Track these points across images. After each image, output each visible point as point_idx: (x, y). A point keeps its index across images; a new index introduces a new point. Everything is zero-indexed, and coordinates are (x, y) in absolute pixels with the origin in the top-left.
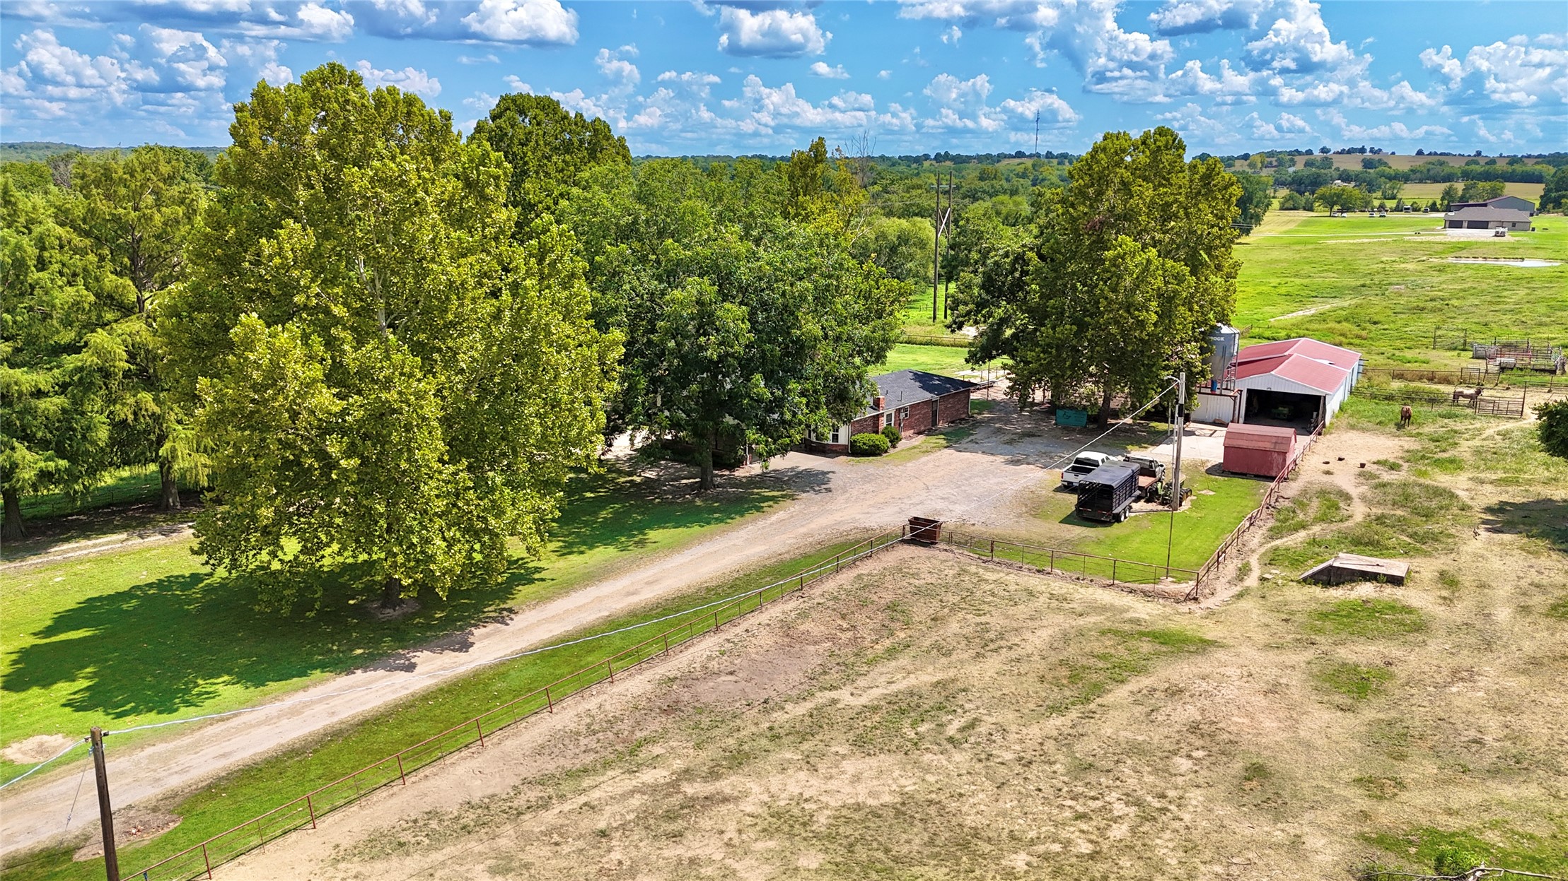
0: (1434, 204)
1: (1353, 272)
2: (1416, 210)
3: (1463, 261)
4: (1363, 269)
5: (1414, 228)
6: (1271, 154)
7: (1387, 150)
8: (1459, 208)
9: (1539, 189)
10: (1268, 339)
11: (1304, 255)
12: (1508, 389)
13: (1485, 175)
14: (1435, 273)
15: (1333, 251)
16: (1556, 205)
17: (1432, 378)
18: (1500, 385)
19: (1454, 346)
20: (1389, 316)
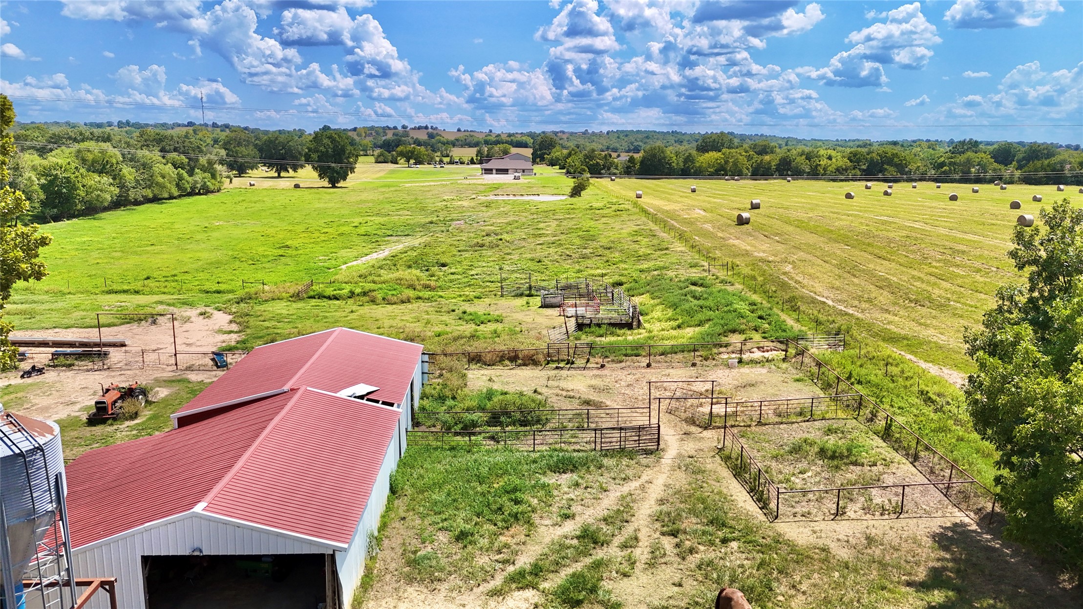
0: (472, 159)
1: (423, 209)
2: (462, 163)
3: (500, 198)
4: (431, 207)
5: (462, 175)
6: (372, 128)
7: (440, 128)
8: (488, 161)
9: (531, 151)
10: (329, 298)
11: (387, 195)
12: (603, 366)
13: (497, 143)
14: (484, 209)
15: (409, 192)
16: (542, 159)
17: (515, 358)
18: (592, 360)
19: (519, 292)
20: (454, 255)
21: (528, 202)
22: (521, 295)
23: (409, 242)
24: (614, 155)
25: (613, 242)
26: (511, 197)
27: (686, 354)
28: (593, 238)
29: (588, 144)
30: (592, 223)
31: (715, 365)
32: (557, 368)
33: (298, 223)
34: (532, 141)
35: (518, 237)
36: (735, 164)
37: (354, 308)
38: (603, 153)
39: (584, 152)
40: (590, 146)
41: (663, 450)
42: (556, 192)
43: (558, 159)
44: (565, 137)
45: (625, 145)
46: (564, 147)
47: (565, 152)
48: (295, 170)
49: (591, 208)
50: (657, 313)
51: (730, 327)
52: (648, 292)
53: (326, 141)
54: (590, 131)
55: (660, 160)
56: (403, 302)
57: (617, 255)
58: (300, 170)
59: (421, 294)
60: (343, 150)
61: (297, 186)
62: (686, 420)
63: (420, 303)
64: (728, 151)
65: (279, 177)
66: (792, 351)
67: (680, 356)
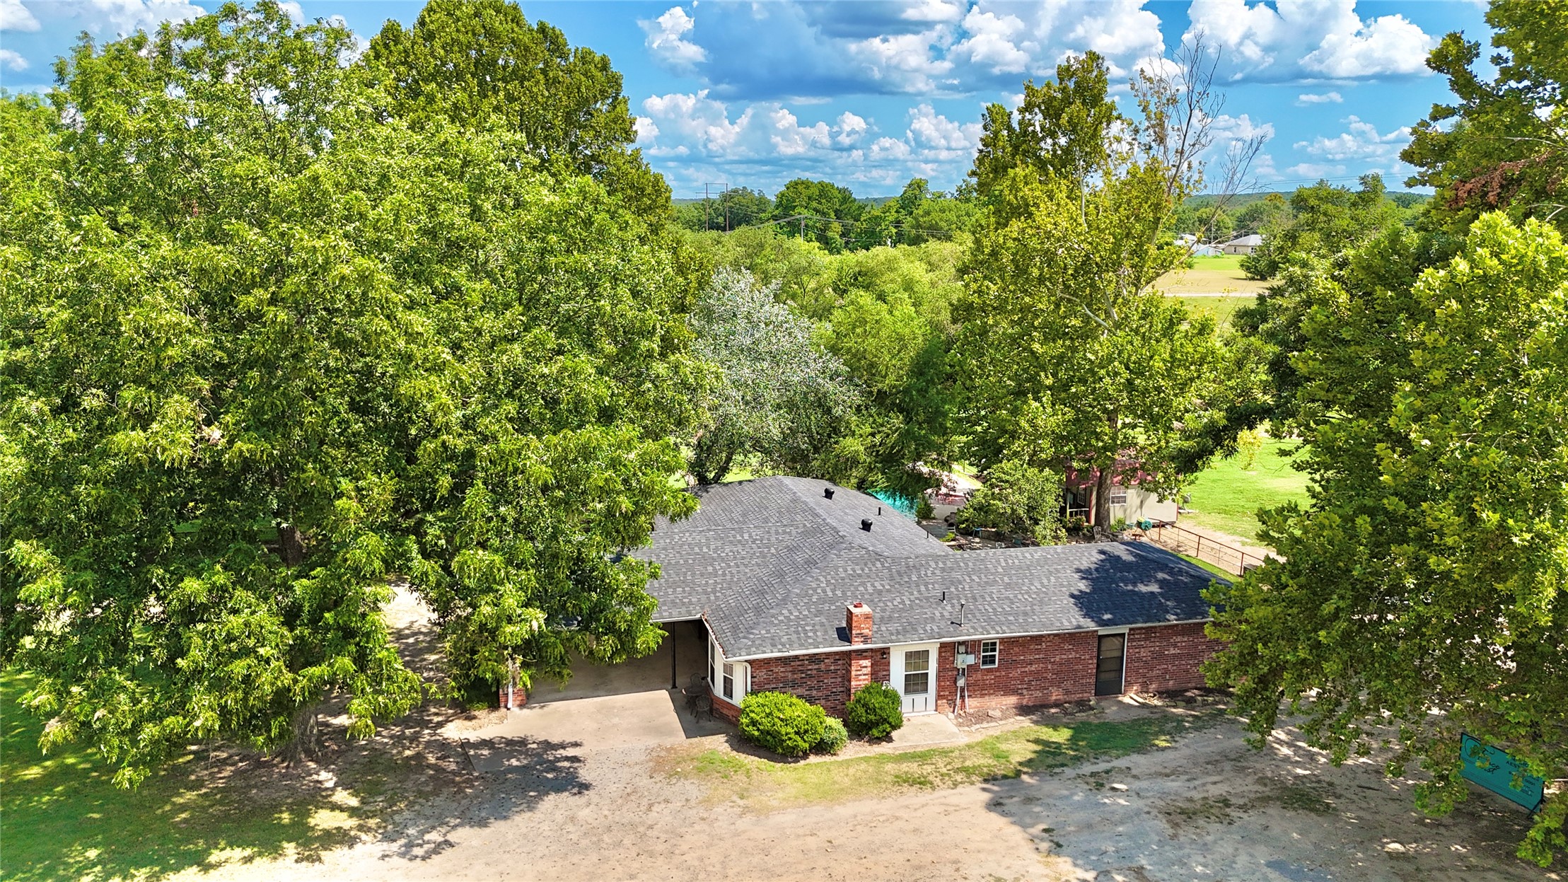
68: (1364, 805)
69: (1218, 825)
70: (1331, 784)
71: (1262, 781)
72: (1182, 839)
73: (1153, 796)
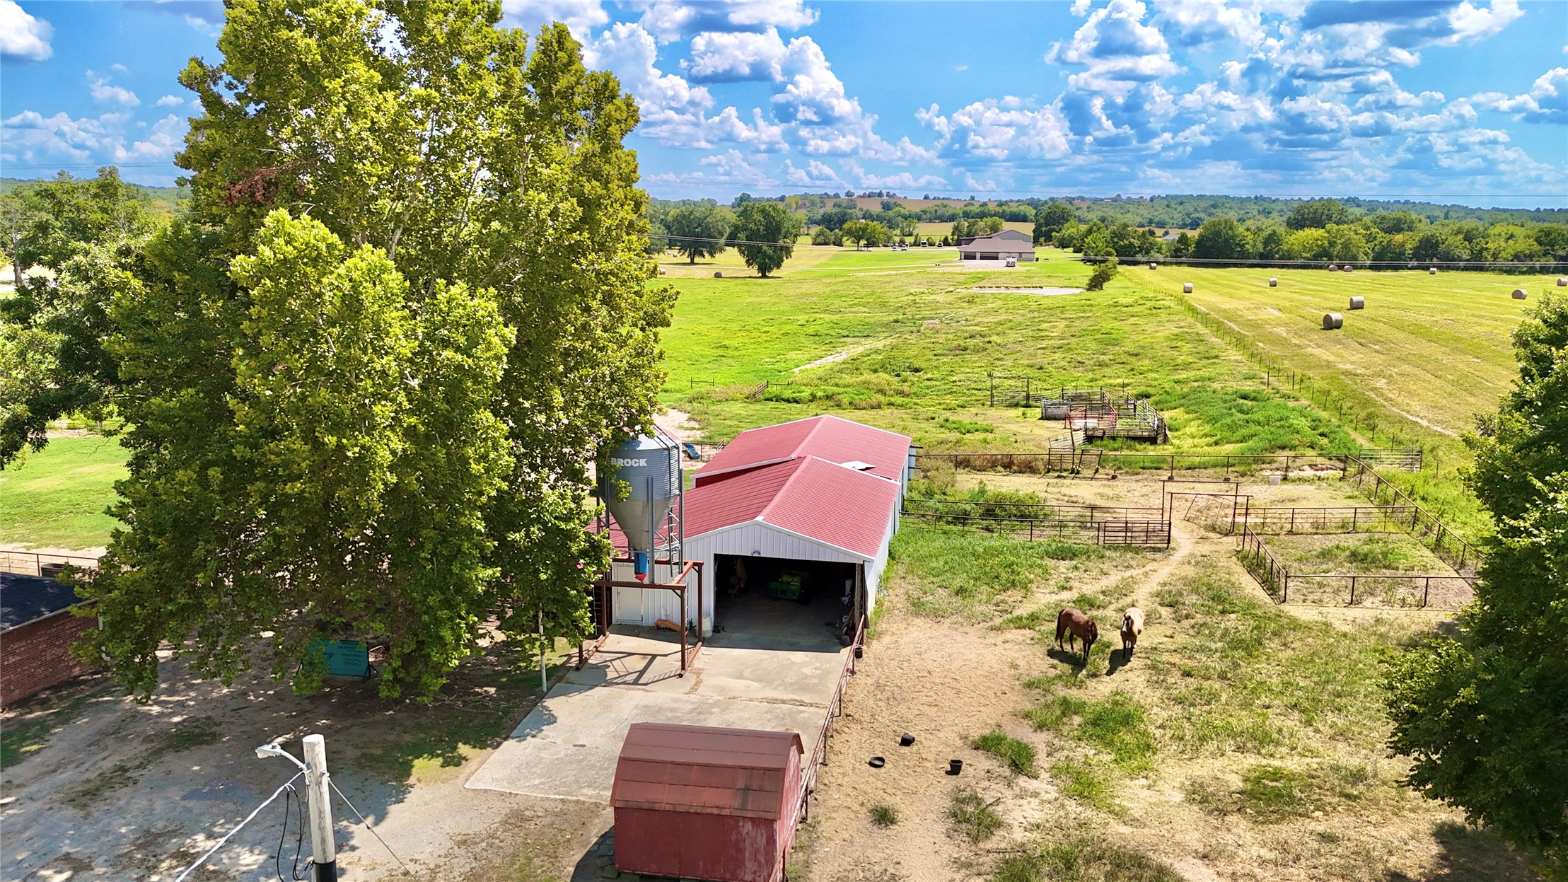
0: (946, 239)
1: (884, 305)
2: (931, 244)
3: (987, 291)
4: (893, 302)
5: (933, 261)
6: (805, 196)
7: (900, 194)
8: (969, 242)
9: (1032, 226)
10: (788, 401)
11: (835, 288)
12: (1114, 477)
13: (982, 215)
14: (965, 305)
15: (863, 284)
16: (1049, 238)
17: (1009, 465)
18: (1101, 471)
19: (1015, 401)
20: (930, 360)
21: (1026, 298)
22: (1017, 405)
23: (870, 344)
24: (1159, 232)
25: (1143, 347)
26: (1003, 290)
27: (1218, 470)
28: (1115, 343)
29: (1119, 216)
30: (1116, 324)
31: (1254, 482)
32: (1059, 477)
33: (731, 321)
34: (1034, 212)
35: (1012, 340)
36: (1346, 246)
37: (819, 411)
38: (1141, 230)
39: (1112, 228)
40: (1122, 219)
41: (1174, 549)
42: (1066, 283)
43: (1072, 238)
44: (1084, 205)
45: (1178, 218)
46: (1081, 221)
47: (1084, 228)
48: (712, 255)
49: (1116, 305)
50: (1192, 428)
51: (1279, 443)
52: (1182, 405)
53: (757, 216)
54: (1124, 197)
55: (1226, 240)
56: (873, 407)
57: (1146, 362)
58: (718, 255)
59: (893, 400)
60: (778, 229)
61: (718, 275)
62: (1206, 528)
63: (893, 409)
64: (1336, 227)
65: (692, 263)
66: (1352, 470)
67: (1211, 471)
68: (242, 722)
69: (125, 789)
70: (209, 718)
71: (148, 739)
72: (96, 814)
73: (49, 793)
